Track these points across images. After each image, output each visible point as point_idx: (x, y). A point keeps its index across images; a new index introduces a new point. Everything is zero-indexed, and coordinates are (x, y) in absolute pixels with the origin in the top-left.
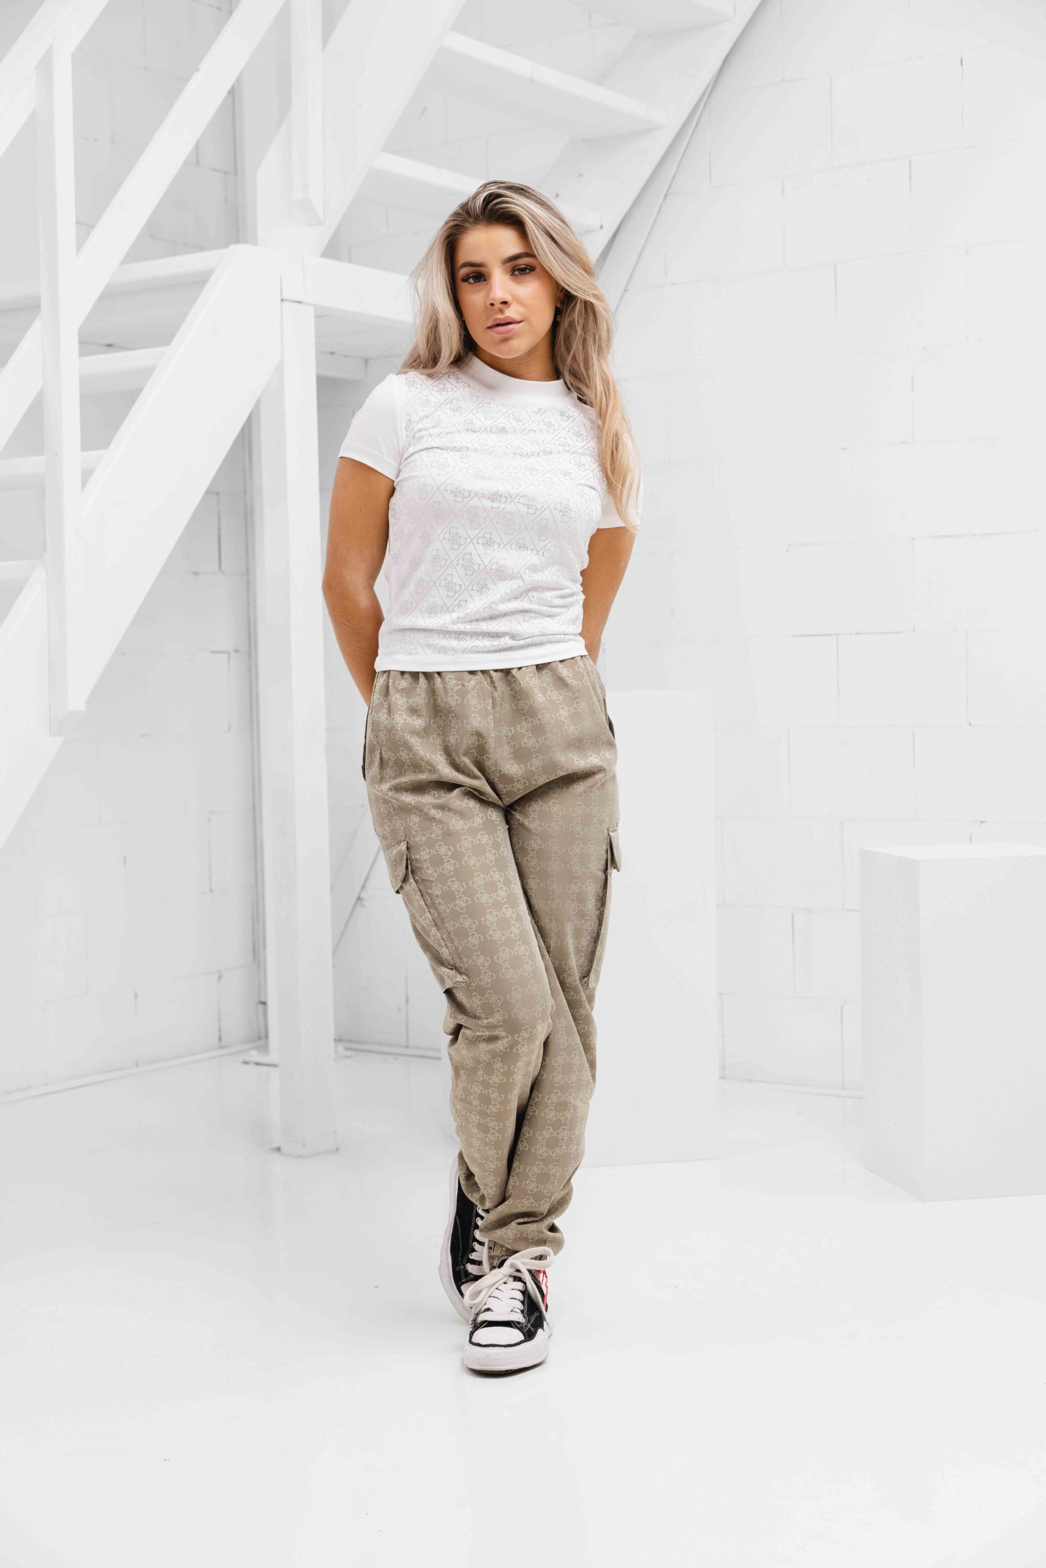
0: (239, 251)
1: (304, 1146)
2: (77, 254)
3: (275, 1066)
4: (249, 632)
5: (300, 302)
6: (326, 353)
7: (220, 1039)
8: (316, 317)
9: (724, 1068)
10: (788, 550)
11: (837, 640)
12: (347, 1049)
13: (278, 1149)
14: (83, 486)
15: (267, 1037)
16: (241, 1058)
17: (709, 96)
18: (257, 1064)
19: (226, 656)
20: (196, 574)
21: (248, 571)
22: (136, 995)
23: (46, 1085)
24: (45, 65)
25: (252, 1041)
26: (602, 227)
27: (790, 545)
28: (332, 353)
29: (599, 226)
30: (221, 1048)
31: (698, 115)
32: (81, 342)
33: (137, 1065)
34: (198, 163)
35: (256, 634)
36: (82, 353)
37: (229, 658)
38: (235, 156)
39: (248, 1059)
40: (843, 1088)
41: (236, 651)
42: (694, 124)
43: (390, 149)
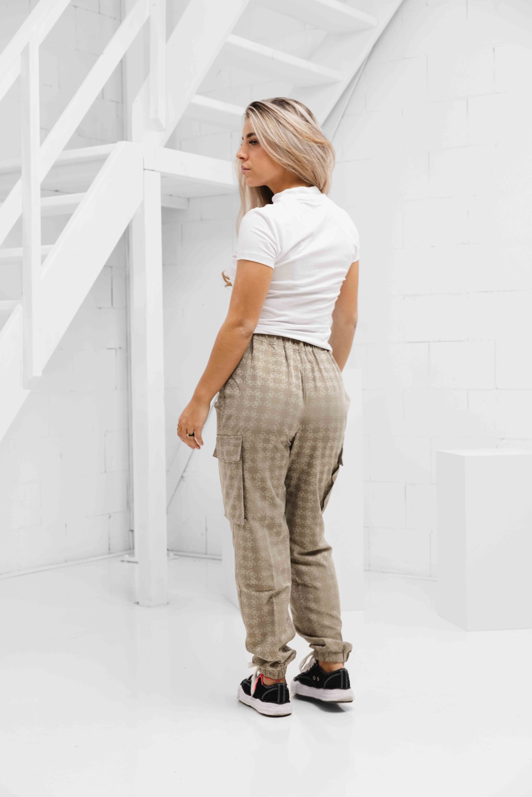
0: (122, 145)
1: (151, 601)
2: (41, 145)
3: (137, 563)
4: (127, 339)
5: (153, 170)
6: (166, 195)
7: (109, 549)
8: (162, 177)
9: (369, 565)
10: (404, 298)
11: (429, 344)
12: (175, 555)
13: (138, 603)
14: (42, 263)
15: (133, 548)
16: (120, 559)
17: (364, 66)
18: (128, 562)
19: (114, 351)
20: (100, 308)
21: (126, 307)
22: (66, 525)
23: (19, 571)
24: (26, 53)
25: (126, 550)
27: (405, 296)
28: (171, 195)
30: (110, 553)
31: (359, 76)
32: (42, 189)
33: (66, 561)
34: (103, 98)
35: (130, 339)
36: (43, 196)
37: (116, 352)
38: (122, 94)
39: (123, 559)
40: (431, 576)
41: (120, 348)
42: (357, 80)
43: (200, 92)
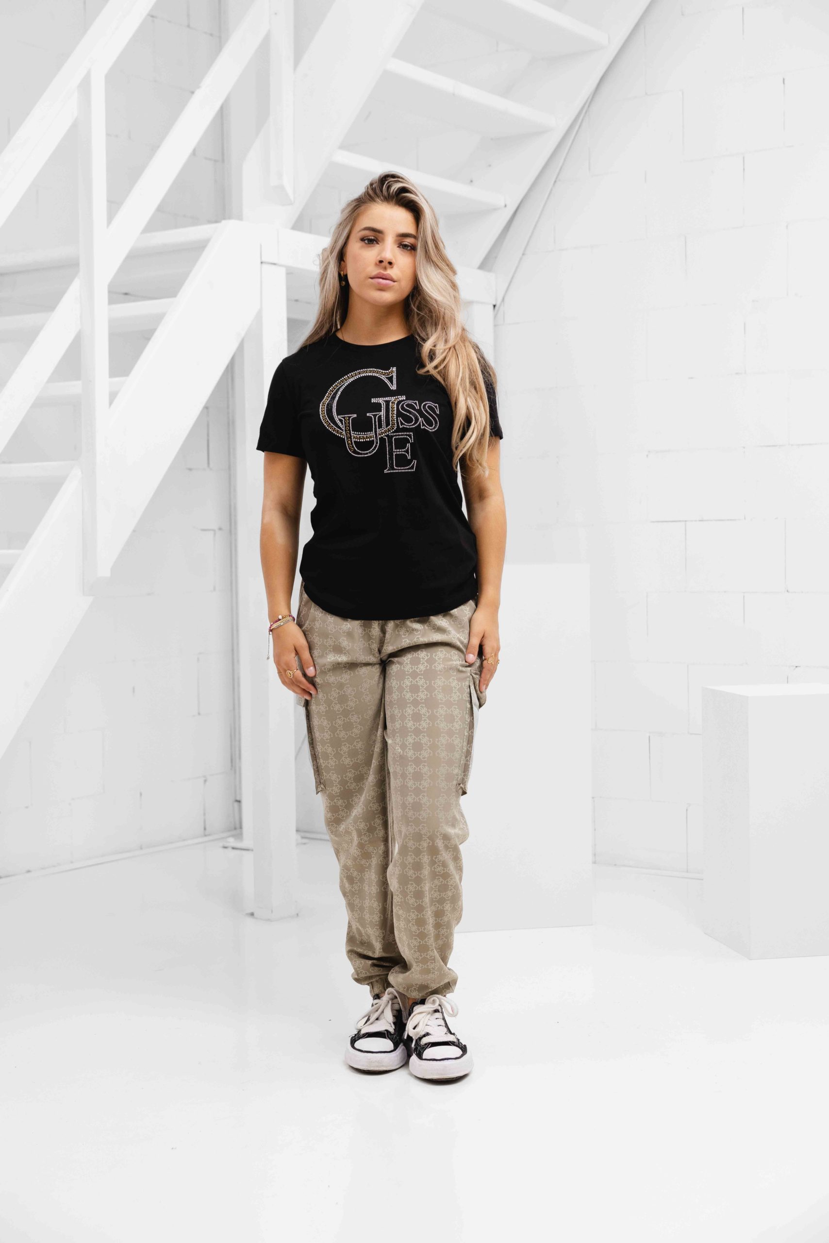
0: (229, 226)
1: (272, 912)
2: (108, 226)
3: (248, 850)
4: (230, 515)
5: (274, 264)
6: (293, 301)
7: (205, 829)
8: (287, 274)
9: (595, 855)
10: (647, 456)
11: (685, 525)
12: (303, 838)
13: (252, 914)
14: (111, 403)
15: (241, 828)
16: (222, 844)
17: (589, 106)
18: (233, 848)
19: (212, 533)
20: (190, 469)
21: (230, 467)
22: (141, 794)
23: (72, 862)
24: (85, 86)
25: (229, 831)
26: (506, 206)
27: (649, 452)
28: (297, 301)
29: (503, 205)
30: (205, 836)
31: (580, 121)
32: (110, 293)
33: (141, 848)
35: (235, 516)
36: (111, 302)
37: (215, 534)
38: (223, 148)
39: (226, 845)
40: (687, 872)
41: (220, 529)
42: (577, 127)
43: (344, 146)
